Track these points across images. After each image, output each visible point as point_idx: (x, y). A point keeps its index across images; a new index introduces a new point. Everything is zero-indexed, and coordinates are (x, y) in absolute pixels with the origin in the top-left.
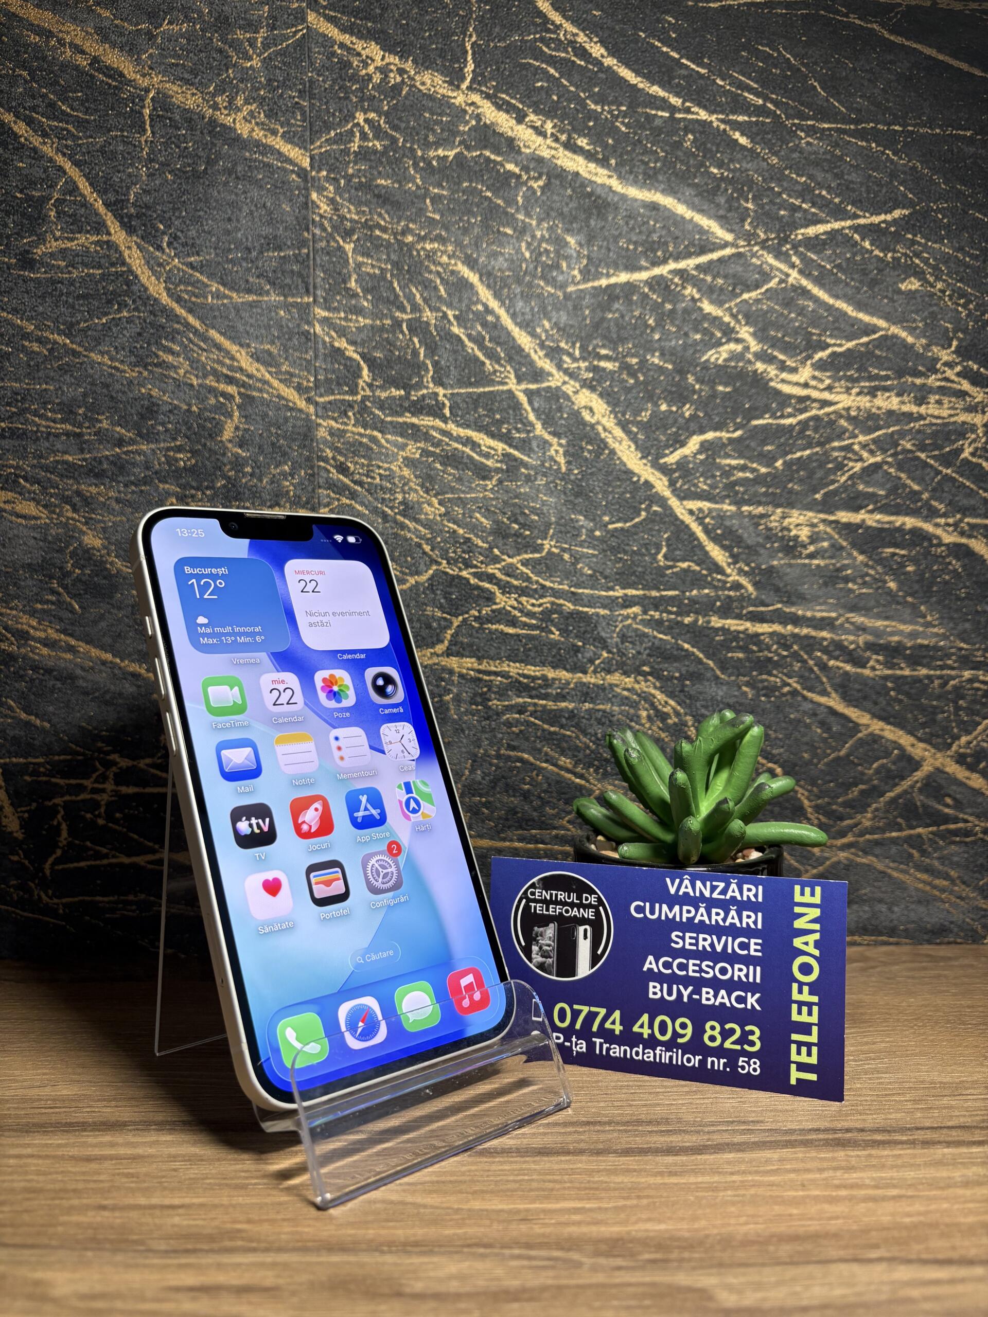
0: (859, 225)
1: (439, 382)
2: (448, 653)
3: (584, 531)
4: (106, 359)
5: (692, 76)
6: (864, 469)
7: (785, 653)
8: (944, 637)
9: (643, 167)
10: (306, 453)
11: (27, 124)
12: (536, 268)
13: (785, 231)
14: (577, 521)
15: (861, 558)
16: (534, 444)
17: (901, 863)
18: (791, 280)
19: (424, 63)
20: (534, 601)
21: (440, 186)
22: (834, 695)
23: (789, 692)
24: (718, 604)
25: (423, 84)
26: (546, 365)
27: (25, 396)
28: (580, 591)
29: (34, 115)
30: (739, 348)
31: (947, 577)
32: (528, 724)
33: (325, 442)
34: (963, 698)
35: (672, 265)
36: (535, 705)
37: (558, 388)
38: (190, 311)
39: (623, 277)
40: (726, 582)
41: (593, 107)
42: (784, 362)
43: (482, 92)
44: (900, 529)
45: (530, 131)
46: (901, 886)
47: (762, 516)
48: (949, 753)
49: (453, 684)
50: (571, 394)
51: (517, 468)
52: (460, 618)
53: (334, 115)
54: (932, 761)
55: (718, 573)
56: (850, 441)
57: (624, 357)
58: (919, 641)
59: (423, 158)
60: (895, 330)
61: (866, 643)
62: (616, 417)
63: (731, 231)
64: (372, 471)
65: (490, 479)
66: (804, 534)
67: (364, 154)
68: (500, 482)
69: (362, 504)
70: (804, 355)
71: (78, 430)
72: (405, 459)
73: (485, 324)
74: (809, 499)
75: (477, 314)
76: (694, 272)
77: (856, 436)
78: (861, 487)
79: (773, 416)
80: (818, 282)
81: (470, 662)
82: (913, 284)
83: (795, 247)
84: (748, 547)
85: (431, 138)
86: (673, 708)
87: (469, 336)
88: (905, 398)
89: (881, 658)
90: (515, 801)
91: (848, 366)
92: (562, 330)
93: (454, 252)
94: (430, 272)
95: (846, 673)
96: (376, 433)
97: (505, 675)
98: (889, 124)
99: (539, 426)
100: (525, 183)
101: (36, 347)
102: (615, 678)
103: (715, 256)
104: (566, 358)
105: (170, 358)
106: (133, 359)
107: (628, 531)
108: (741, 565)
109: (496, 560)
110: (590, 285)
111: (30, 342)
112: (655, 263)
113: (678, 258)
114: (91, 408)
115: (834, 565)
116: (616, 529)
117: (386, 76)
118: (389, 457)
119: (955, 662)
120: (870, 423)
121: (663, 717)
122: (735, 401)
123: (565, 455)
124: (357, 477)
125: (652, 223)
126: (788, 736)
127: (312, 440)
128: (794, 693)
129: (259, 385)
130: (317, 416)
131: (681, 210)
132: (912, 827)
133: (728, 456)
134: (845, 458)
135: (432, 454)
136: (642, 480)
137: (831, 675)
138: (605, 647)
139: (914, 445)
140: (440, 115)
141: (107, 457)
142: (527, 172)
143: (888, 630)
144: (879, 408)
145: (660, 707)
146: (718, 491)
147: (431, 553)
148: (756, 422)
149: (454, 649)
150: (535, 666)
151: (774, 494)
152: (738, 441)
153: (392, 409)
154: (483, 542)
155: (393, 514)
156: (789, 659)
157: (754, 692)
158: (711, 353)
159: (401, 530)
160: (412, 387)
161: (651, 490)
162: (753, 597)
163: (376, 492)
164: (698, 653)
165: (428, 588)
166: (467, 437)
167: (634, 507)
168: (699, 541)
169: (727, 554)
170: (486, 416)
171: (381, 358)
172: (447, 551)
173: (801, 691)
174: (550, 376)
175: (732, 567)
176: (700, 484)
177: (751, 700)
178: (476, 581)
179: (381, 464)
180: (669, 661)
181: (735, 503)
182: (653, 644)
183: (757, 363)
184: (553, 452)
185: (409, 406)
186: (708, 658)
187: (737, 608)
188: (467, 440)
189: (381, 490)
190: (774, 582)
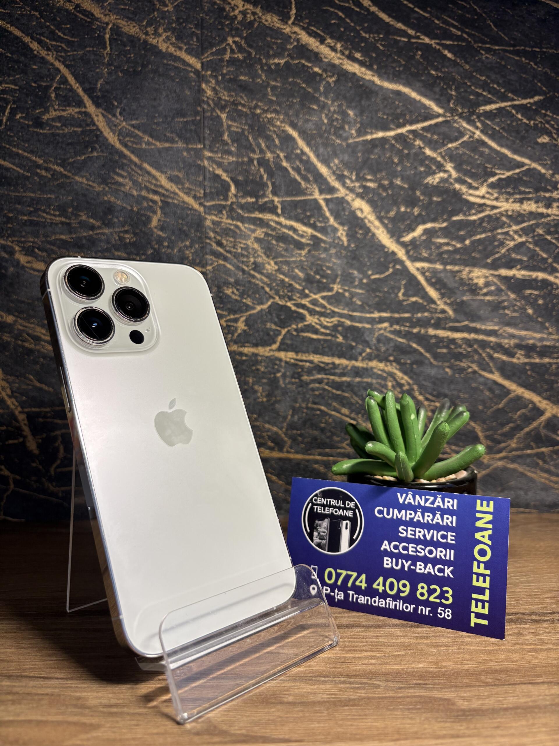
0: (515, 105)
1: (275, 193)
2: (279, 349)
3: (357, 280)
4: (84, 180)
5: (421, 18)
6: (515, 246)
7: (470, 350)
9: (392, 70)
10: (198, 234)
11: (38, 43)
12: (330, 129)
13: (473, 108)
14: (353, 274)
15: (513, 296)
16: (329, 230)
17: (533, 467)
18: (476, 136)
19: (267, 8)
20: (328, 320)
21: (276, 80)
22: (496, 373)
23: (471, 372)
24: (432, 321)
25: (266, 21)
26: (336, 184)
27: (38, 201)
28: (355, 314)
29: (43, 38)
30: (446, 175)
32: (324, 390)
33: (210, 228)
35: (408, 128)
36: (328, 379)
37: (343, 198)
38: (133, 152)
39: (380, 134)
40: (436, 309)
41: (364, 35)
42: (471, 183)
43: (300, 26)
44: (536, 280)
45: (327, 49)
46: (532, 480)
47: (458, 272)
49: (282, 367)
50: (350, 201)
51: (319, 244)
52: (286, 330)
53: (215, 39)
54: (550, 410)
55: (433, 304)
56: (508, 229)
57: (380, 180)
58: (545, 343)
59: (266, 64)
60: (534, 165)
61: (515, 344)
62: (375, 215)
63: (442, 107)
64: (237, 245)
65: (304, 250)
66: (481, 282)
67: (232, 62)
68: (309, 251)
69: (230, 264)
70: (482, 179)
71: (68, 221)
72: (255, 238)
73: (301, 161)
74: (484, 262)
75: (297, 155)
76: (421, 132)
77: (510, 226)
78: (513, 256)
79: (465, 214)
80: (492, 137)
81: (291, 355)
82: (544, 139)
83: (478, 117)
84: (450, 289)
85: (271, 52)
86: (406, 381)
87: (293, 168)
88: (540, 205)
89: (523, 352)
90: (316, 433)
91: (507, 186)
92: (346, 165)
93: (284, 119)
94: (270, 131)
95: (504, 361)
96: (239, 224)
97: (311, 362)
98: (532, 47)
99: (332, 220)
100: (325, 79)
101: (44, 173)
102: (374, 364)
103: (433, 122)
104: (348, 181)
105: (121, 180)
106: (100, 180)
107: (382, 279)
108: (446, 299)
109: (307, 296)
110: (361, 139)
111: (41, 170)
112: (399, 126)
113: (411, 123)
114: (77, 208)
115: (497, 300)
116: (375, 279)
117: (245, 16)
118: (246, 237)
120: (519, 219)
121: (401, 385)
122: (443, 206)
123: (346, 236)
124: (228, 248)
125: (397, 103)
126: (471, 396)
127: (202, 227)
128: (475, 372)
129: (172, 195)
130: (205, 212)
131: (414, 95)
132: (539, 448)
133: (438, 237)
134: (505, 239)
135: (271, 235)
136: (390, 251)
137: (495, 362)
138: (368, 346)
139: (544, 231)
140: (277, 39)
141: (85, 237)
142: (326, 73)
143: (528, 337)
144: (525, 210)
145: (398, 380)
146: (432, 257)
147: (270, 293)
148: (455, 218)
149: (283, 347)
150: (328, 356)
151: (464, 259)
152: (444, 229)
153: (248, 210)
154: (299, 286)
155: (248, 270)
156: (471, 353)
157: (452, 371)
158: (430, 179)
159: (253, 279)
160: (260, 197)
161: (396, 256)
162: (452, 317)
163: (239, 257)
164: (420, 349)
165: (268, 312)
166: (291, 226)
167: (386, 266)
168: (422, 285)
169: (438, 293)
170: (302, 214)
171: (242, 180)
172: (279, 291)
173: (478, 371)
174: (338, 191)
175: (440, 300)
176: (423, 254)
177: (450, 376)
178: (295, 308)
179: (242, 241)
180: (404, 354)
181: (443, 264)
182: (395, 344)
183: (456, 184)
184: (339, 235)
185: (258, 208)
186: (426, 353)
187: (443, 324)
188: (291, 228)
189: (241, 256)
190: (464, 309)
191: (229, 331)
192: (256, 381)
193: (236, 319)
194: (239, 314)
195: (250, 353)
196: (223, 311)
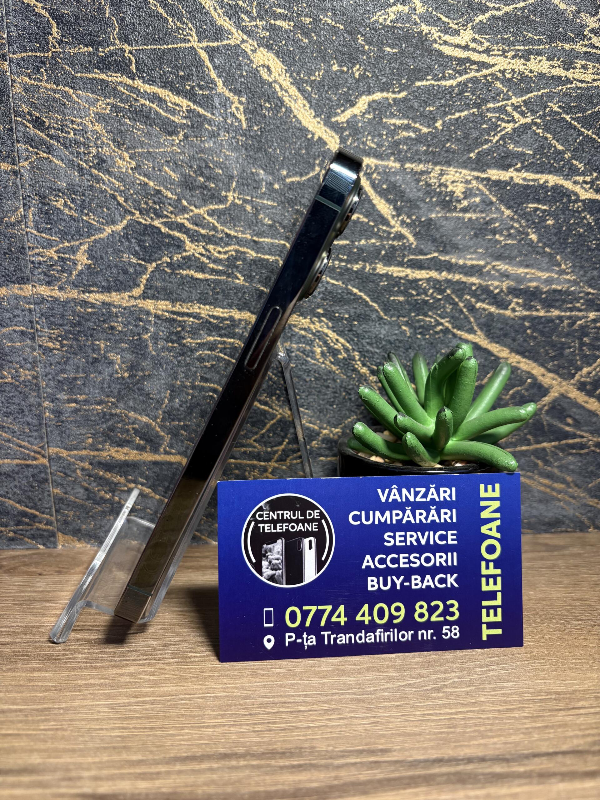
2: (144, 296)
3: (264, 184)
6: (514, 130)
7: (440, 297)
8: (575, 283)
10: (3, 108)
14: (258, 175)
15: (507, 212)
16: (216, 101)
17: (528, 471)
20: (221, 249)
22: (479, 333)
23: (441, 330)
24: (383, 252)
26: (225, 22)
28: (262, 240)
30: (406, 9)
31: (581, 230)
32: (219, 359)
33: (21, 98)
34: (587, 335)
36: (224, 342)
37: (237, 46)
40: (390, 233)
42: (449, 24)
44: (543, 187)
46: (526, 489)
47: (422, 173)
48: (572, 381)
49: (150, 324)
50: (250, 52)
51: (202, 124)
52: (154, 264)
54: (558, 387)
55: (383, 225)
56: (504, 103)
57: (299, 15)
58: (554, 286)
61: (508, 288)
62: (291, 76)
64: (66, 125)
65: (177, 134)
66: (459, 189)
68: (186, 137)
69: (58, 157)
70: (466, 17)
72: (96, 114)
74: (465, 158)
77: (509, 98)
78: (511, 147)
79: (436, 78)
81: (164, 305)
84: (411, 201)
86: (343, 345)
88: (555, 63)
89: (520, 301)
91: (505, 29)
95: (491, 314)
96: (67, 89)
97: (196, 316)
99: (220, 83)
102: (293, 318)
104: (244, 17)
107: (304, 184)
108: (403, 217)
109: (184, 210)
115: (484, 219)
116: (293, 182)
118: (81, 112)
119: (582, 305)
120: (522, 85)
121: (334, 352)
123: (245, 112)
124: (52, 132)
127: (8, 96)
128: (446, 331)
130: (11, 73)
132: (539, 443)
133: (392, 115)
134: (498, 119)
135: (122, 109)
136: (316, 137)
137: (478, 316)
139: (560, 107)
143: (528, 276)
144: (531, 71)
145: (332, 344)
146: (384, 149)
147: (124, 204)
148: (418, 84)
149: (149, 291)
150: (223, 308)
151: (433, 153)
152: (403, 102)
153: (82, 65)
154: (172, 194)
155: (87, 167)
156: (442, 302)
157: (412, 331)
158: (380, 13)
159: (97, 183)
160: (100, 44)
161: (324, 147)
162: (413, 246)
163: (70, 145)
164: (365, 297)
165: (123, 237)
166: (154, 93)
167: (309, 162)
168: (367, 194)
169: (391, 207)
170: (171, 73)
171: (68, 15)
172: (139, 202)
173: (452, 330)
174: (229, 34)
175: (396, 219)
176: (368, 143)
177: (409, 337)
178: (167, 230)
179: (74, 119)
180: (340, 304)
181: (399, 161)
182: (326, 288)
183: (422, 24)
184: (234, 109)
185: (97, 62)
186: (373, 301)
187: (399, 256)
188: (153, 96)
189: (75, 144)
190: (432, 233)
191: (62, 267)
192: (110, 346)
193: (72, 247)
194: (77, 240)
195: (98, 303)
196: (52, 236)
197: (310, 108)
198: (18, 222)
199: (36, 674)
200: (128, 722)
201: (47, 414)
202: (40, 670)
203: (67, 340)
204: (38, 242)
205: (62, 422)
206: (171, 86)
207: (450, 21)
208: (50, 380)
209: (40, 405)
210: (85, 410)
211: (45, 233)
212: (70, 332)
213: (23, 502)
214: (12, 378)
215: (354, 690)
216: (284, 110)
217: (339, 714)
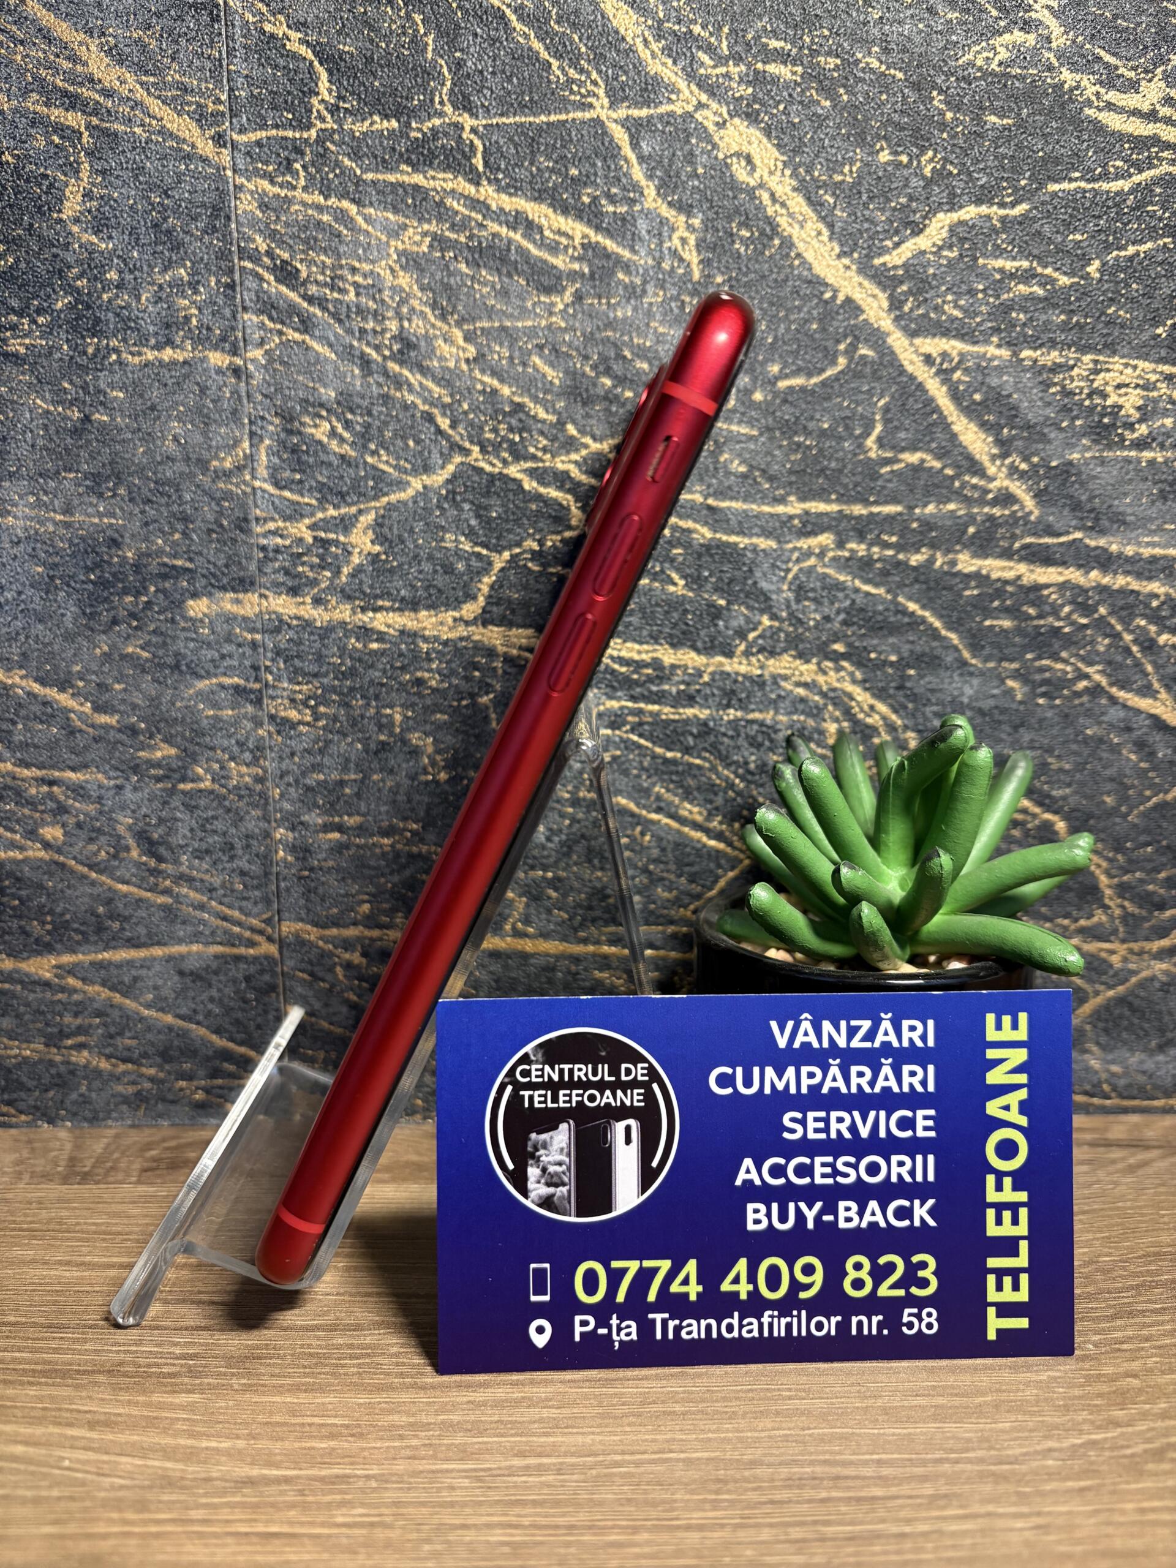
1: (462, 102)
2: (485, 619)
7: (1084, 621)
10: (219, 244)
16: (642, 225)
22: (1163, 695)
23: (1087, 688)
24: (971, 530)
26: (664, 68)
28: (724, 504)
30: (1031, 39)
32: (628, 745)
33: (253, 223)
36: (640, 712)
37: (688, 116)
40: (986, 491)
42: (1116, 68)
47: (1056, 368)
49: (495, 676)
50: (711, 128)
51: (610, 272)
52: (506, 555)
55: (975, 474)
57: (814, 53)
62: (794, 175)
64: (341, 278)
65: (561, 291)
66: (1130, 402)
68: (579, 297)
69: (323, 339)
70: (1151, 55)
72: (400, 254)
74: (1145, 337)
79: (1088, 175)
81: (522, 636)
84: (1028, 427)
86: (884, 718)
96: (345, 204)
99: (650, 191)
102: (784, 664)
104: (703, 57)
107: (813, 392)
108: (1014, 459)
109: (571, 445)
116: (790, 387)
118: (371, 251)
121: (864, 732)
122: (1019, 147)
123: (698, 246)
124: (313, 290)
126: (1080, 767)
127: (228, 218)
128: (1096, 691)
129: (126, 109)
130: (235, 171)
133: (999, 252)
135: (454, 245)
136: (841, 297)
137: (1160, 662)
138: (767, 607)
145: (861, 716)
146: (978, 320)
147: (450, 432)
148: (1053, 187)
149: (495, 609)
150: (641, 643)
151: (1080, 327)
152: (1020, 223)
153: (376, 157)
154: (547, 412)
155: (380, 359)
156: (1089, 632)
157: (1026, 689)
158: (978, 48)
159: (396, 389)
160: (413, 113)
161: (857, 316)
162: (1032, 518)
163: (348, 316)
164: (931, 619)
165: (446, 497)
166: (517, 212)
167: (826, 348)
168: (941, 413)
169: (990, 439)
170: (552, 171)
171: (352, 55)
172: (481, 428)
173: (1107, 688)
174: (672, 92)
175: (998, 463)
176: (946, 307)
177: (1021, 703)
178: (535, 484)
179: (357, 265)
180: (881, 633)
181: (1009, 344)
182: (853, 601)
183: (1063, 70)
184: (676, 242)
185: (407, 150)
186: (949, 629)
187: (1003, 538)
188: (516, 217)
189: (357, 314)
190: (1071, 491)
191: (322, 558)
192: (414, 719)
193: (342, 520)
194: (353, 504)
195: (391, 631)
196: (302, 495)
197: (831, 239)
198: (239, 468)
199: (303, 1398)
200: (517, 1510)
201: (281, 853)
202: (308, 1389)
203: (326, 704)
204: (275, 508)
205: (312, 869)
206: (553, 199)
207: (1119, 63)
208: (289, 785)
209: (267, 835)
210: (358, 846)
211: (291, 490)
212: (333, 689)
213: (226, 1031)
214: (213, 780)
215: (980, 1453)
216: (777, 242)
217: (961, 1507)
